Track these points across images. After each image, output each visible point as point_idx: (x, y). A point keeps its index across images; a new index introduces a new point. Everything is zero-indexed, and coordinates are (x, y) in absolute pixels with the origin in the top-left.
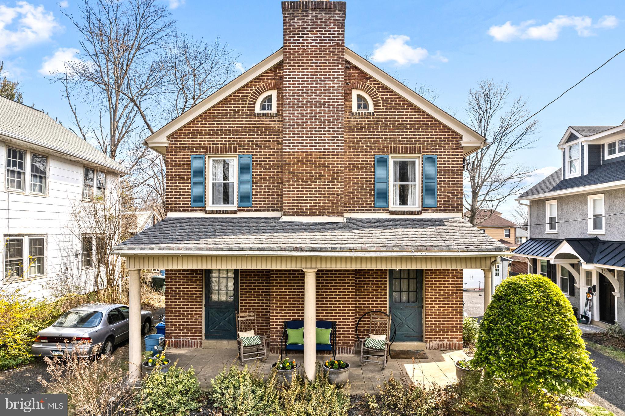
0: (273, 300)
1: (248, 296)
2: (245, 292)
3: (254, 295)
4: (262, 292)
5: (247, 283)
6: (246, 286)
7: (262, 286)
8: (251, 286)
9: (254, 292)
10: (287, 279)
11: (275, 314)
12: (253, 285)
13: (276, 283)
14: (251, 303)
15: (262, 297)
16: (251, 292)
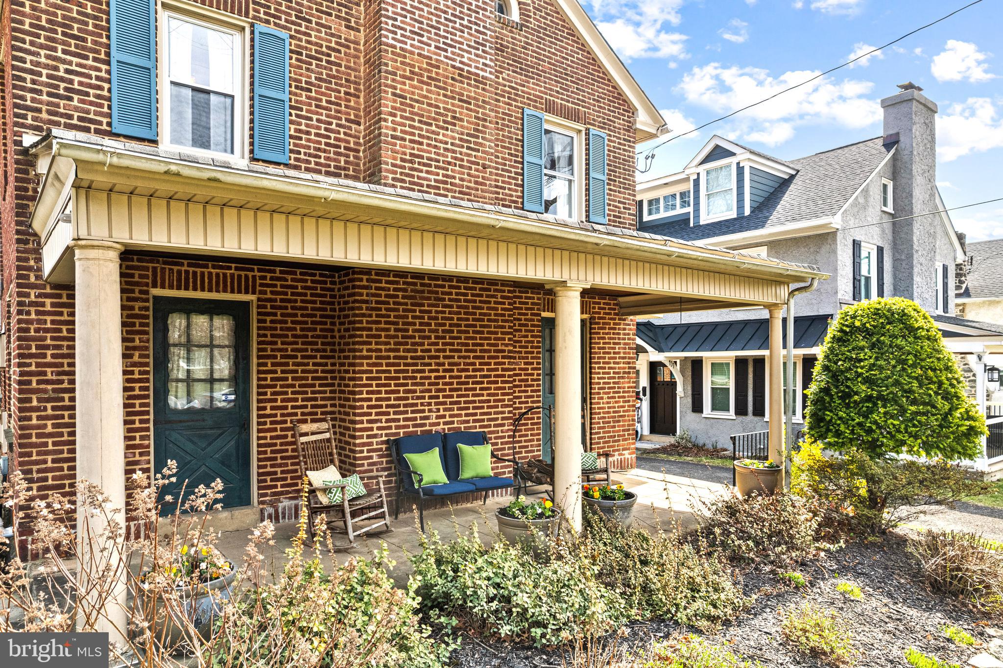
0: (361, 393)
1: (278, 389)
2: (272, 379)
3: (293, 386)
4: (313, 379)
5: (275, 357)
6: (273, 365)
7: (314, 364)
8: (287, 364)
9: (293, 379)
10: (392, 341)
11: (365, 425)
12: (291, 361)
13: (368, 350)
14: (286, 408)
15: (313, 392)
16: (287, 379)
